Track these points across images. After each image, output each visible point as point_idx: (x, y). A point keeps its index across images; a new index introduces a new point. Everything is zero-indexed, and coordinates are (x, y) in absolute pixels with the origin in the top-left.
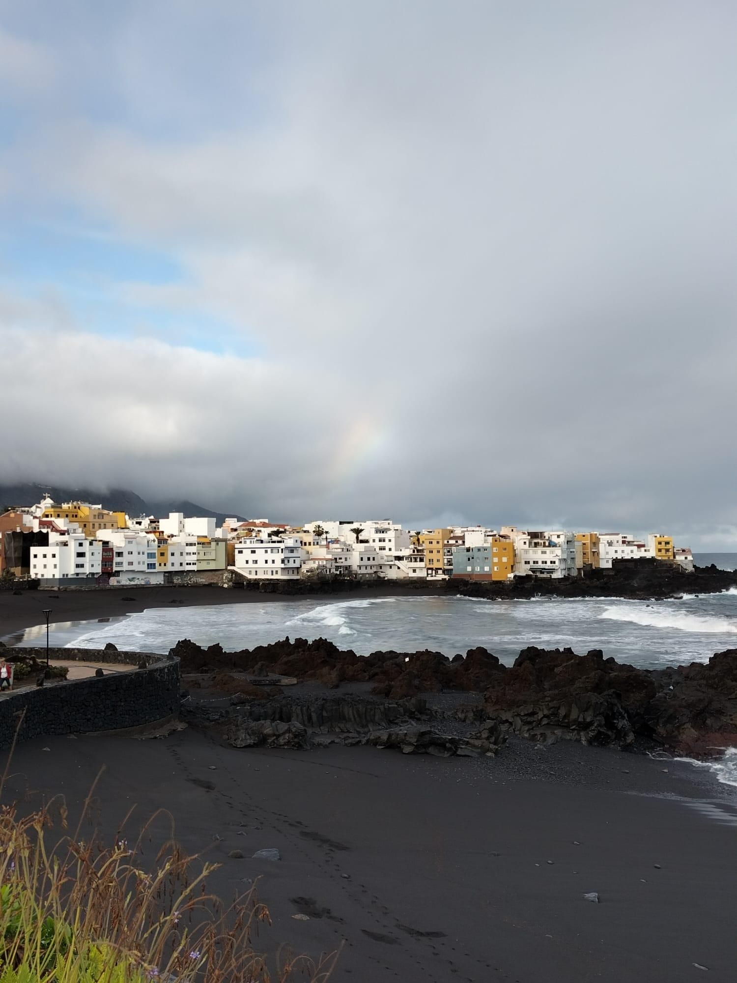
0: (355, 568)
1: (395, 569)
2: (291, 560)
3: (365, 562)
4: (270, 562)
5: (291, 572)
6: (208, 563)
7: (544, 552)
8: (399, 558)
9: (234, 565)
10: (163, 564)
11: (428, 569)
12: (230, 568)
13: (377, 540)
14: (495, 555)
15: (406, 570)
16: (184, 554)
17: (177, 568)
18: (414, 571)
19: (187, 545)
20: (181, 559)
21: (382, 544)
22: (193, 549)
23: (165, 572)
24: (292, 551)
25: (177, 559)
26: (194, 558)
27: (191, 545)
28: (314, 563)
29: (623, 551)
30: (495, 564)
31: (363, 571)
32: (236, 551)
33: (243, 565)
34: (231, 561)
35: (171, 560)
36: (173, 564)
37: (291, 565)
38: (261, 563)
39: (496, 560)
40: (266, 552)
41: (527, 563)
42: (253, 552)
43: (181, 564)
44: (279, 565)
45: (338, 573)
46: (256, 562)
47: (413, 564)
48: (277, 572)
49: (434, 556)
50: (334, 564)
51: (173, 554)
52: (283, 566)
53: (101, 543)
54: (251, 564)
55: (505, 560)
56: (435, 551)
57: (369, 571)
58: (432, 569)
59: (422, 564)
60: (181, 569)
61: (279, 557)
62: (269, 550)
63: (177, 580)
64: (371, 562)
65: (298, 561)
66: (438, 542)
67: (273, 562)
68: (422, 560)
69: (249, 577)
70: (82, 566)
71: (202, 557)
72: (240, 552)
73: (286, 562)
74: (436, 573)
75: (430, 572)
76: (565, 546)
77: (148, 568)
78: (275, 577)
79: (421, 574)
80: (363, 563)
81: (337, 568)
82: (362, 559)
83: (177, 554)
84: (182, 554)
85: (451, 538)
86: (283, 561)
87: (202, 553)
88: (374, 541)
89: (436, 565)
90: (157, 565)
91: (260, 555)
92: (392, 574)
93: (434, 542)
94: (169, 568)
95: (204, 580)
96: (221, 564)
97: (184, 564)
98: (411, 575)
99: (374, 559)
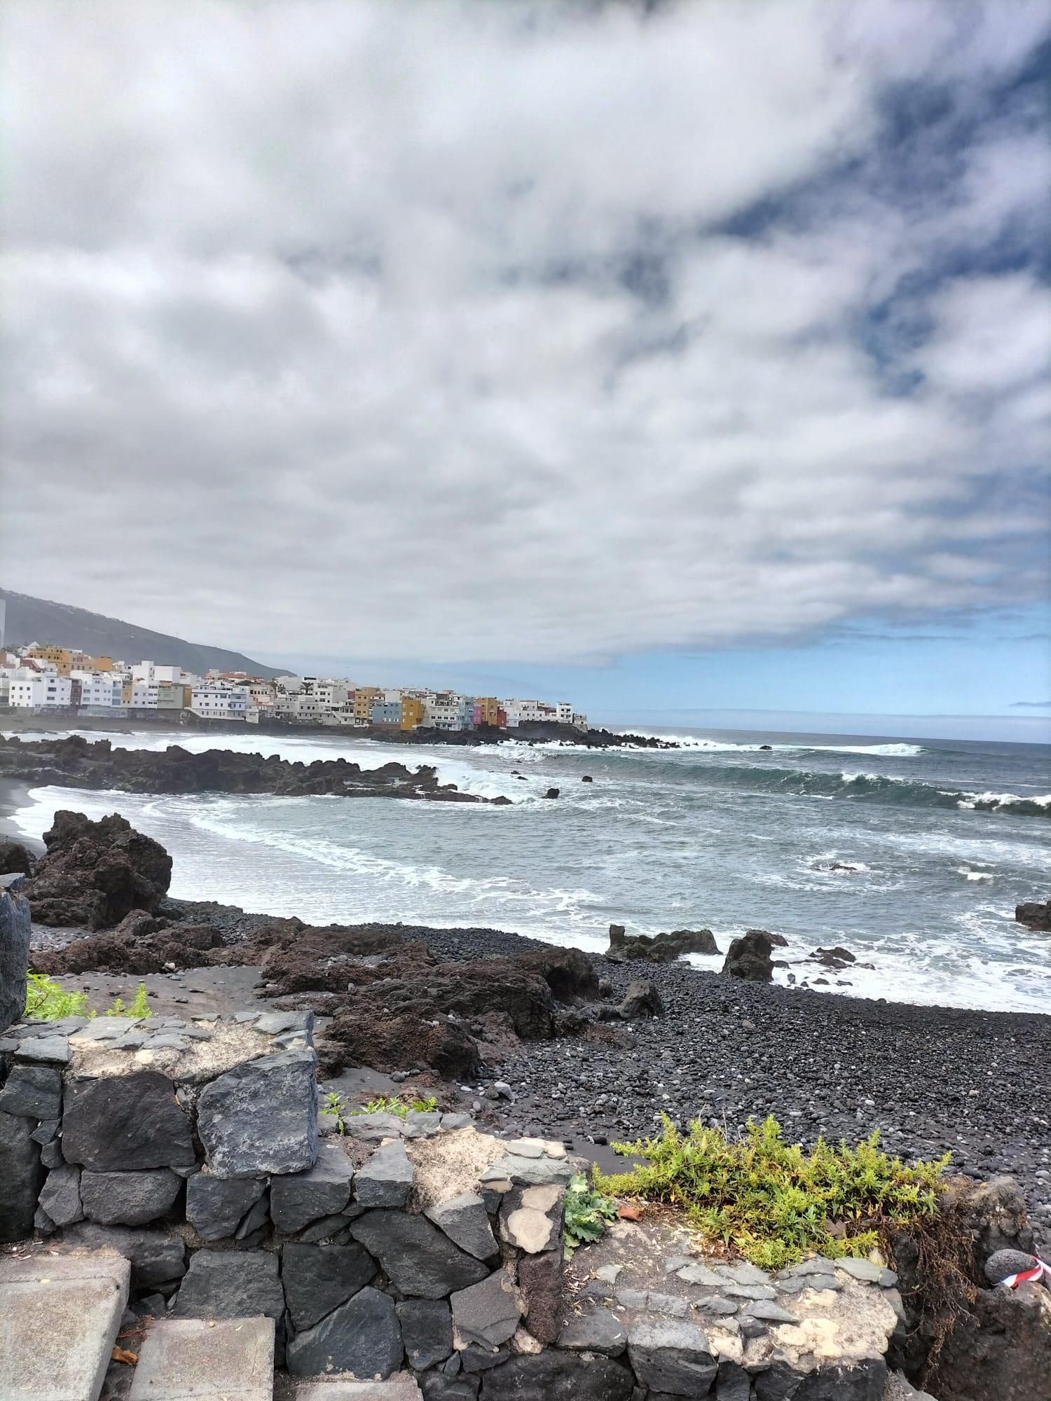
0: (296, 714)
1: (331, 717)
2: (237, 705)
3: (305, 710)
4: (219, 705)
5: (237, 714)
6: (168, 704)
7: (446, 710)
8: (336, 709)
9: (191, 707)
10: (126, 702)
11: (356, 718)
12: (186, 708)
13: (319, 693)
14: (404, 710)
15: (340, 718)
16: (147, 695)
17: (139, 705)
18: (346, 720)
19: (150, 687)
20: (144, 699)
21: (323, 697)
22: (155, 691)
23: (129, 708)
24: (239, 698)
25: (140, 699)
26: (156, 698)
27: (153, 687)
28: (258, 708)
29: (534, 715)
30: (404, 717)
31: (303, 717)
32: (193, 695)
33: (196, 706)
34: (187, 702)
35: (134, 698)
36: (136, 702)
37: (237, 708)
38: (212, 706)
40: (217, 697)
41: (433, 718)
42: (206, 696)
43: (144, 703)
44: (226, 707)
45: (279, 717)
46: (207, 704)
47: (345, 714)
48: (224, 714)
49: (361, 708)
50: (275, 710)
51: (136, 694)
52: (229, 709)
53: (70, 681)
54: (204, 707)
55: (411, 714)
56: (362, 705)
57: (308, 717)
58: (359, 719)
59: (352, 715)
60: (143, 706)
61: (226, 701)
62: (219, 696)
63: (139, 715)
64: (311, 711)
65: (243, 705)
66: (365, 698)
67: (222, 705)
68: (352, 711)
69: (202, 716)
70: (53, 698)
71: (162, 698)
72: (195, 696)
73: (233, 706)
74: (363, 722)
75: (358, 721)
76: (464, 706)
77: (113, 704)
78: (222, 717)
79: (352, 722)
80: (302, 711)
81: (278, 713)
82: (302, 708)
83: (140, 694)
84: (144, 694)
85: (376, 695)
86: (230, 705)
87: (162, 695)
88: (316, 694)
89: (363, 715)
90: (122, 702)
91: (212, 699)
92: (330, 722)
93: (362, 697)
94: (133, 705)
95: (163, 716)
96: (178, 705)
97: (146, 703)
98: (343, 722)
99: (313, 708)
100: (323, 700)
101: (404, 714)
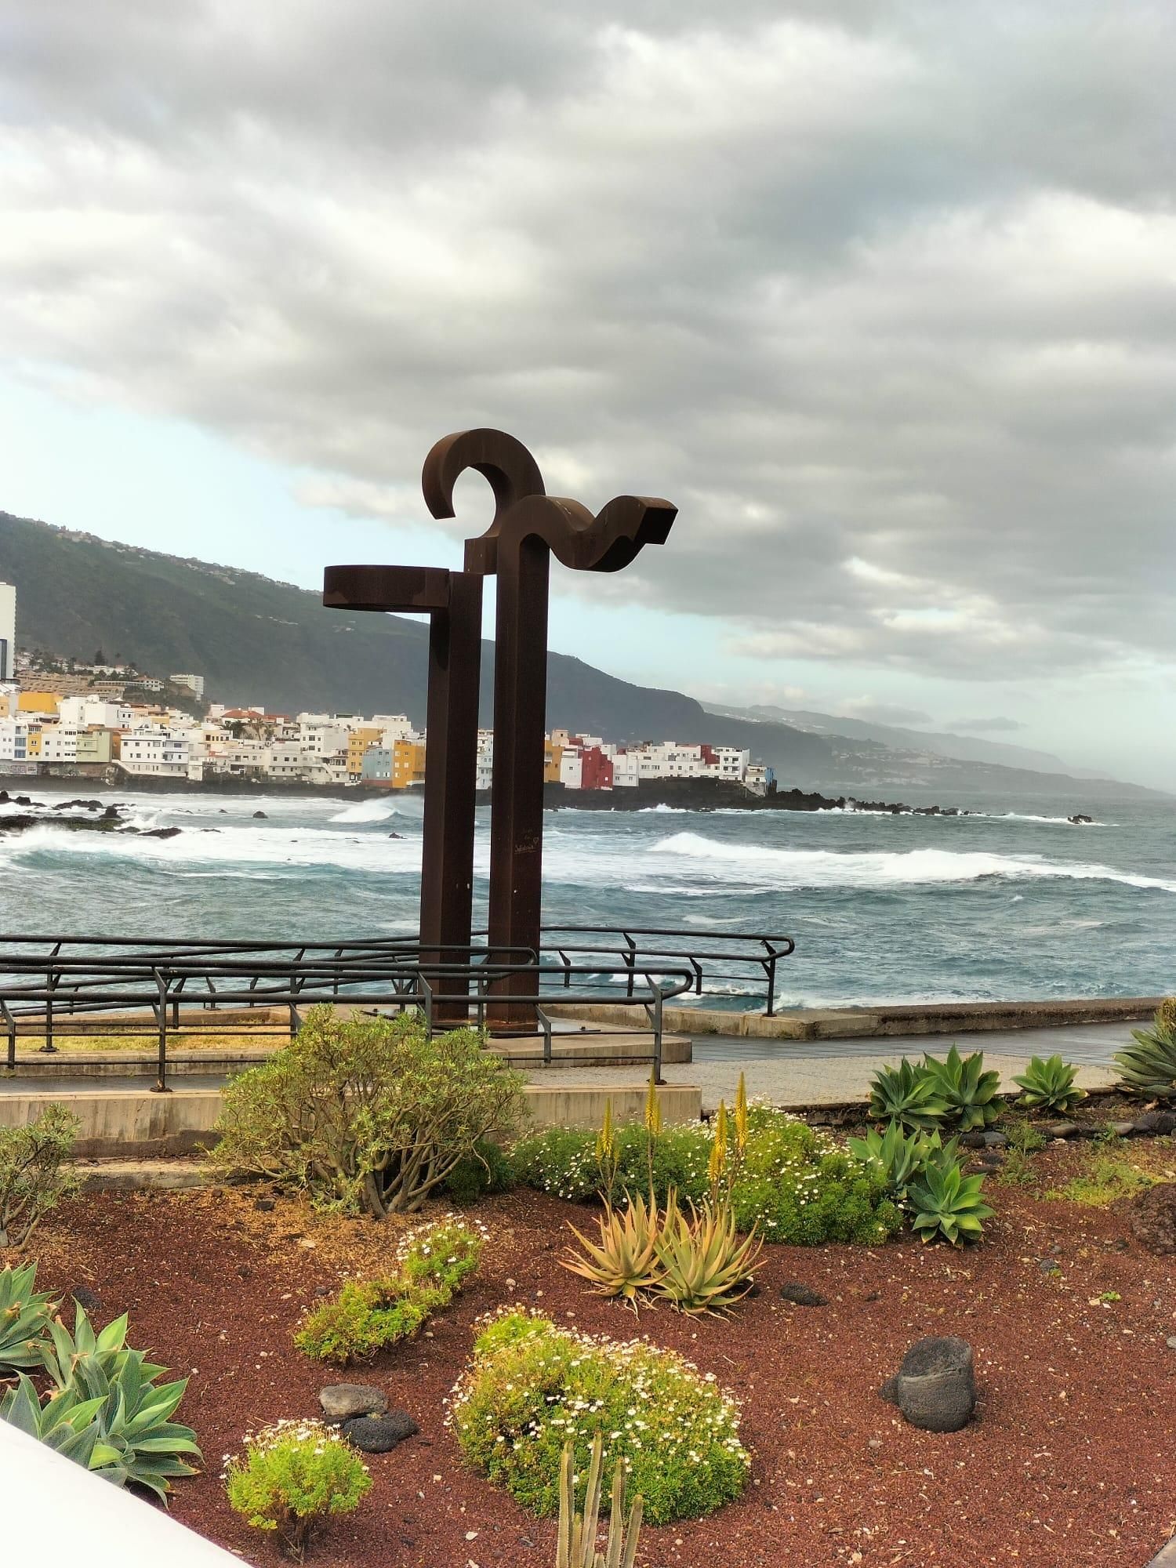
0: (266, 769)
1: (323, 773)
2: (176, 756)
3: (282, 762)
4: (152, 756)
5: (175, 768)
6: (89, 755)
8: (326, 760)
9: (119, 759)
10: (34, 754)
12: (114, 761)
13: (307, 738)
14: (396, 760)
15: (332, 773)
16: (63, 744)
17: (52, 758)
18: (338, 776)
19: (66, 733)
20: (59, 749)
21: (312, 743)
22: (73, 738)
23: (39, 762)
24: (180, 746)
25: (53, 749)
26: (74, 748)
27: (71, 733)
30: (396, 770)
31: (279, 772)
32: (122, 743)
33: (125, 758)
34: (115, 753)
35: (44, 748)
36: (47, 754)
37: (175, 760)
38: (144, 758)
39: (397, 765)
40: (149, 745)
42: (137, 744)
43: (58, 754)
44: (160, 759)
45: (237, 773)
46: (138, 756)
47: (337, 768)
48: (159, 769)
49: (356, 759)
50: (229, 763)
51: (47, 743)
54: (135, 759)
55: (406, 765)
56: (357, 754)
58: (353, 773)
59: (344, 768)
60: (58, 759)
61: (160, 751)
62: (151, 743)
63: (53, 772)
64: (291, 763)
66: (361, 743)
67: (155, 756)
68: (344, 764)
69: (133, 772)
71: (82, 747)
72: (126, 744)
73: (169, 757)
75: (353, 777)
77: (16, 756)
78: (156, 772)
79: (345, 779)
80: (275, 764)
81: (234, 768)
82: (275, 759)
83: (53, 743)
84: (59, 743)
85: (378, 739)
86: (165, 757)
87: (82, 743)
88: (303, 739)
89: (358, 769)
90: (27, 753)
91: (143, 749)
92: (320, 779)
93: (357, 743)
94: (42, 758)
95: (85, 774)
96: (104, 756)
97: (62, 754)
98: (335, 780)
99: (295, 759)
100: (312, 748)
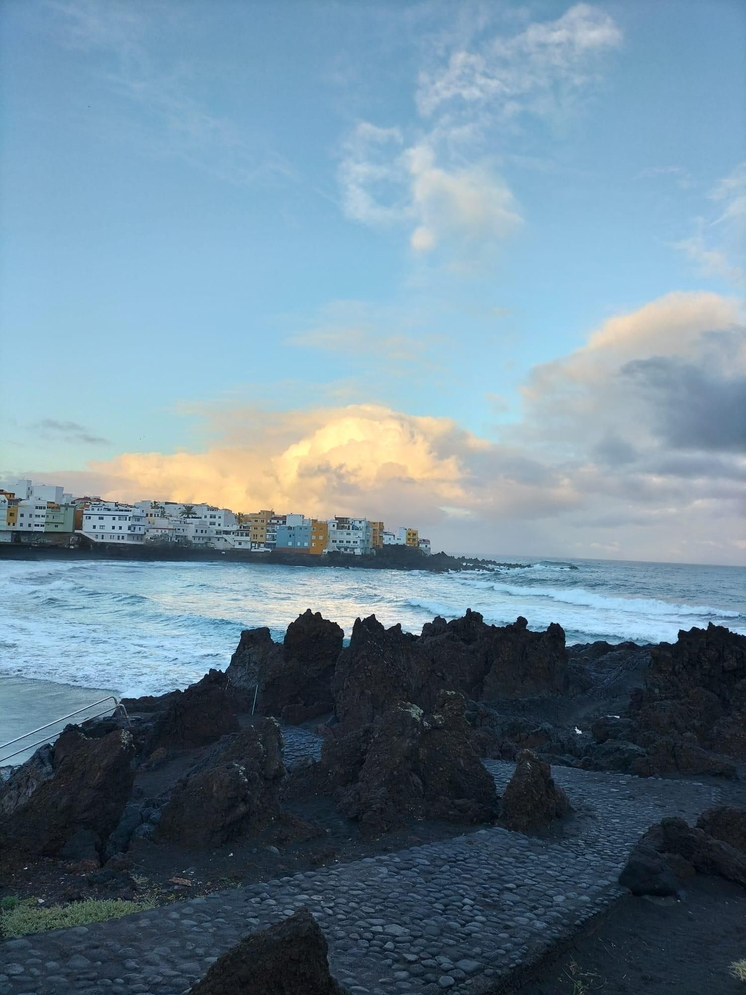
0: (190, 538)
1: (222, 541)
2: (137, 528)
3: (199, 534)
4: (117, 528)
5: (136, 538)
6: (56, 526)
7: (349, 534)
8: (227, 533)
9: (81, 530)
10: (11, 524)
11: (252, 542)
12: (76, 531)
13: (209, 516)
14: (312, 533)
15: (233, 542)
16: (33, 516)
17: (25, 528)
18: (240, 544)
19: (37, 508)
20: (30, 521)
21: (213, 520)
22: (43, 512)
23: (13, 532)
24: (138, 520)
25: (26, 520)
26: (43, 520)
27: (41, 508)
28: (157, 531)
30: (312, 541)
32: (84, 516)
33: (88, 529)
34: (78, 525)
35: (20, 520)
36: (21, 525)
37: (137, 532)
38: (108, 529)
41: (334, 541)
42: (101, 518)
43: (30, 525)
44: (125, 530)
45: (177, 541)
46: (102, 527)
47: (239, 538)
48: (123, 538)
49: (259, 532)
50: (175, 534)
51: (22, 515)
52: (129, 532)
54: (98, 530)
55: (321, 538)
56: (259, 528)
57: (201, 541)
58: (255, 543)
59: (248, 538)
60: (29, 529)
61: (125, 524)
62: (117, 518)
63: (24, 540)
64: (203, 535)
65: (142, 528)
66: (262, 521)
67: (120, 528)
68: (247, 535)
69: (96, 540)
71: (50, 520)
72: (88, 518)
73: (132, 529)
74: (259, 546)
75: (253, 545)
76: (364, 530)
78: (121, 541)
79: (248, 546)
80: (197, 534)
81: (177, 537)
82: (196, 531)
83: (26, 515)
84: (31, 516)
85: (273, 519)
86: (129, 528)
87: (51, 516)
88: (206, 517)
89: (259, 539)
90: (6, 524)
91: (108, 522)
92: (220, 545)
93: (260, 521)
94: (18, 528)
95: (50, 541)
96: (69, 528)
97: (33, 525)
98: (237, 546)
99: (206, 532)
100: (213, 524)
101: (314, 537)
